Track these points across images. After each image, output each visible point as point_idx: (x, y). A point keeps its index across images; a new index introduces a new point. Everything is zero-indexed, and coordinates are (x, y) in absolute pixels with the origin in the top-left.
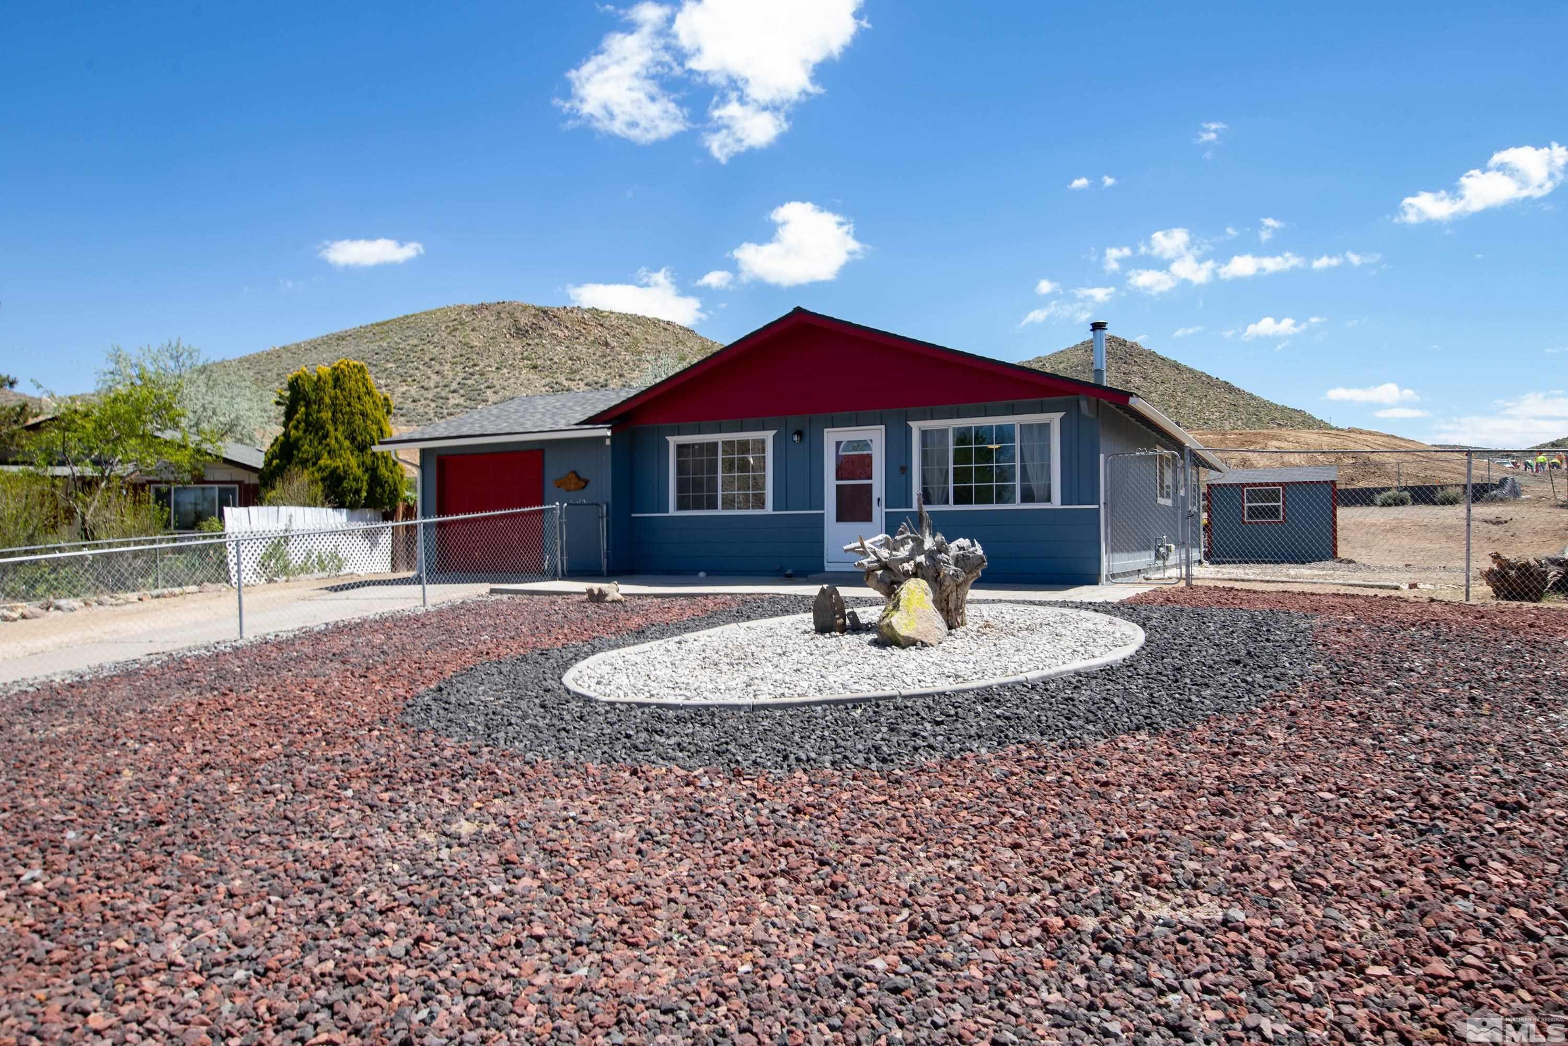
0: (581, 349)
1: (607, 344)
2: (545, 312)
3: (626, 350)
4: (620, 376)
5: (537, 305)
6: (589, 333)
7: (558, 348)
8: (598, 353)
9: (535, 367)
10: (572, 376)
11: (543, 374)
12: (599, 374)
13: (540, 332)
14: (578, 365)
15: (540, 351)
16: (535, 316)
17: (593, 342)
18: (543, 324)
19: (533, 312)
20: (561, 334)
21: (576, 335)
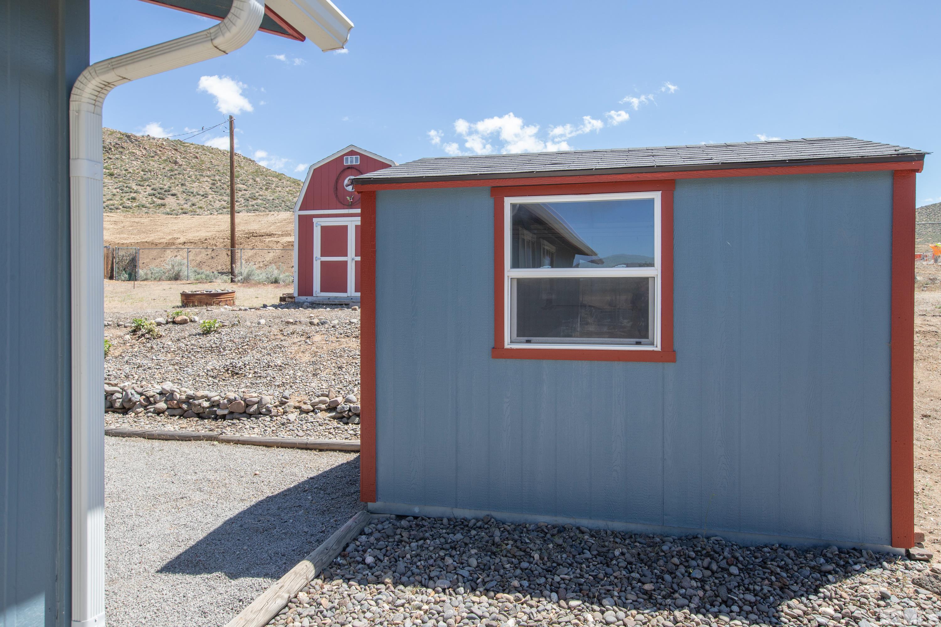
0: (154, 165)
1: (176, 163)
2: (128, 137)
3: (192, 167)
4: (182, 185)
5: (123, 131)
6: (163, 154)
7: (134, 163)
8: (167, 168)
9: (111, 175)
10: (142, 183)
11: (117, 180)
12: (165, 182)
13: (121, 150)
14: (149, 175)
15: (119, 163)
16: (120, 139)
17: (165, 161)
18: (125, 145)
19: (119, 136)
20: (138, 153)
21: (152, 154)
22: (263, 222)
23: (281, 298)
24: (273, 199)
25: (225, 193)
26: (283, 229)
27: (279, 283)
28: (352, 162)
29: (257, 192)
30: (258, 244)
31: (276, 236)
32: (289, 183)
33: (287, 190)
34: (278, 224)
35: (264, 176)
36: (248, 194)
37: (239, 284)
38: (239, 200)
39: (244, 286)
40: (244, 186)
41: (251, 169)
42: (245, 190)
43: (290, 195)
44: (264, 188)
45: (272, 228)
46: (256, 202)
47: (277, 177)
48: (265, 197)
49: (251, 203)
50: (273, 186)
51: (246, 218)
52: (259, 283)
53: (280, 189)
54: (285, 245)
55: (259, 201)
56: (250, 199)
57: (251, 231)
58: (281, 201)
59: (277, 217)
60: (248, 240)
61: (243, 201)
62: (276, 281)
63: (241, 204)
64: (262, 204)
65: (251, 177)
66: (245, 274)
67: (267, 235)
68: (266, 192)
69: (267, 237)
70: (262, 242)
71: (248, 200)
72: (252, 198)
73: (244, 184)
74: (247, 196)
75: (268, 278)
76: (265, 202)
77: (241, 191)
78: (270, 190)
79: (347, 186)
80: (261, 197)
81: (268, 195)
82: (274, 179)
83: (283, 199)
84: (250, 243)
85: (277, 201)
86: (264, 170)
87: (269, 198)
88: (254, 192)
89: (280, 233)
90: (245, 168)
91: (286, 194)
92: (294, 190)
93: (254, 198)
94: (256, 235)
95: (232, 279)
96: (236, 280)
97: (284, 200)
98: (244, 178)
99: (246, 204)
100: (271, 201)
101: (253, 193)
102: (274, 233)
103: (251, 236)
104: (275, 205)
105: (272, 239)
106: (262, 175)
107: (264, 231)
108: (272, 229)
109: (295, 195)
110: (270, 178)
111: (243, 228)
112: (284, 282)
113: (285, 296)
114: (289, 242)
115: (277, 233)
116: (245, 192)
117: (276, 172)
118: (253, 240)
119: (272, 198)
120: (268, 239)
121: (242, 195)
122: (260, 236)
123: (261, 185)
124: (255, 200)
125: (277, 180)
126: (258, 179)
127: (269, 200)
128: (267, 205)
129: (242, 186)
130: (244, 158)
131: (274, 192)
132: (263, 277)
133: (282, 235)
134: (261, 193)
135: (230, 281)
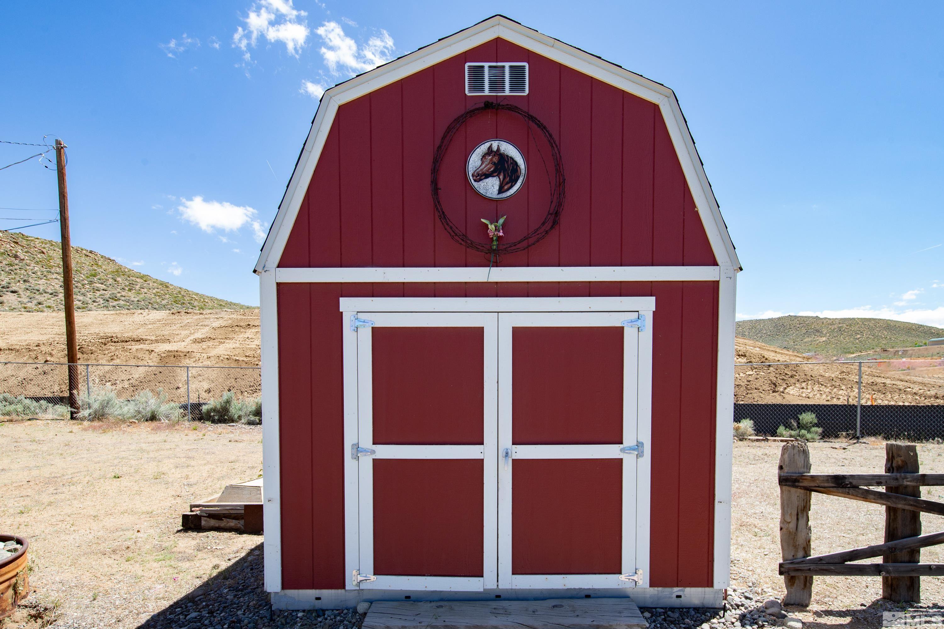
1: (16, 257)
4: (25, 281)
22: (126, 323)
23: (185, 518)
24: (138, 301)
25: (79, 292)
26: (158, 333)
27: (160, 420)
28: (497, 84)
29: (119, 293)
30: (119, 353)
31: (147, 342)
32: (155, 284)
33: (154, 291)
34: (150, 326)
35: (126, 276)
36: (107, 295)
37: (86, 423)
38: (97, 300)
39: (94, 429)
40: (103, 286)
41: (111, 268)
42: (103, 290)
43: (157, 297)
44: (127, 289)
45: (140, 331)
46: (117, 302)
47: (142, 278)
48: (128, 298)
49: (111, 304)
50: (138, 287)
51: (101, 317)
52: (124, 421)
53: (145, 290)
54: (163, 355)
55: (122, 303)
56: (110, 300)
57: (110, 335)
58: (147, 303)
59: (147, 317)
60: (104, 347)
61: (102, 302)
62: (153, 418)
63: (99, 305)
64: (124, 305)
65: (111, 276)
66: (96, 406)
67: (134, 340)
68: (130, 293)
69: (133, 343)
70: (126, 351)
71: (108, 301)
72: (113, 299)
73: (102, 284)
74: (107, 296)
75: (139, 412)
76: (128, 304)
77: (99, 291)
78: (134, 291)
79: (481, 176)
80: (123, 298)
81: (132, 296)
82: (138, 280)
83: (149, 301)
84: (107, 352)
85: (143, 303)
86: (126, 270)
87: (132, 299)
88: (116, 292)
89: (153, 338)
90: (104, 267)
91: (153, 296)
92: (162, 292)
93: (115, 299)
94: (116, 340)
95: (72, 413)
96: (80, 415)
97: (151, 302)
98: (103, 277)
99: (105, 304)
100: (136, 302)
101: (113, 294)
102: (144, 337)
103: (108, 342)
104: (140, 307)
105: (142, 346)
106: (123, 275)
107: (130, 334)
108: (141, 333)
109: (163, 297)
110: (134, 278)
111: (97, 331)
112: (167, 417)
113: (197, 511)
114: (169, 351)
115: (148, 337)
116: (104, 292)
117: (140, 273)
118: (112, 347)
119: (137, 299)
120: (135, 347)
121: (101, 295)
122: (123, 341)
123: (123, 285)
124: (116, 300)
125: (142, 281)
126: (119, 279)
127: (133, 301)
128: (131, 307)
129: (101, 285)
130: (102, 257)
131: (139, 293)
132: (129, 409)
133: (157, 341)
134: (123, 294)
135: (69, 416)
